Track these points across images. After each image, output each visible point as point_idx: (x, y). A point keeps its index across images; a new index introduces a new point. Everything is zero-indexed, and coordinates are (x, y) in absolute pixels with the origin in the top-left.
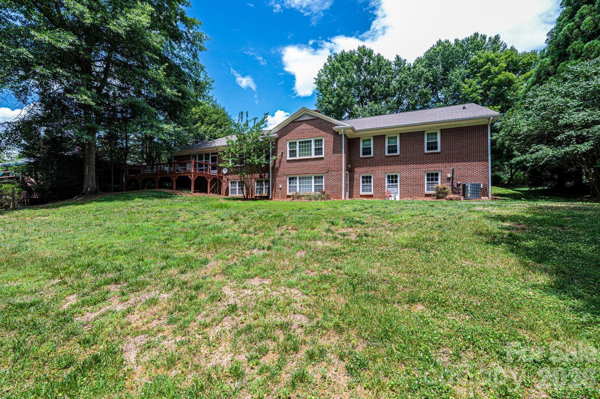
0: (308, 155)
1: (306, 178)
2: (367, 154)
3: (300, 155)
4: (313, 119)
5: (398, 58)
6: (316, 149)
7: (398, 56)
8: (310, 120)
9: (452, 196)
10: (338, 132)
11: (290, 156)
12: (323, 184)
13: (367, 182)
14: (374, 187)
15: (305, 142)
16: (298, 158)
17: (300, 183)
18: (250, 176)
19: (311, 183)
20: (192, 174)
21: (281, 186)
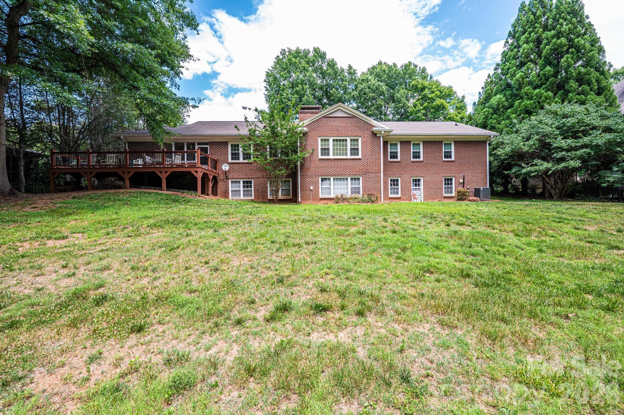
0: (343, 155)
1: (340, 179)
2: (394, 158)
3: (334, 155)
4: (349, 117)
5: (350, 67)
6: (351, 149)
7: (350, 65)
8: (346, 117)
9: (474, 198)
10: (376, 134)
11: (322, 155)
12: (361, 186)
13: (394, 185)
14: (401, 190)
15: (340, 140)
16: (331, 156)
17: (334, 184)
18: (259, 174)
19: (347, 184)
20: (198, 170)
21: (312, 188)
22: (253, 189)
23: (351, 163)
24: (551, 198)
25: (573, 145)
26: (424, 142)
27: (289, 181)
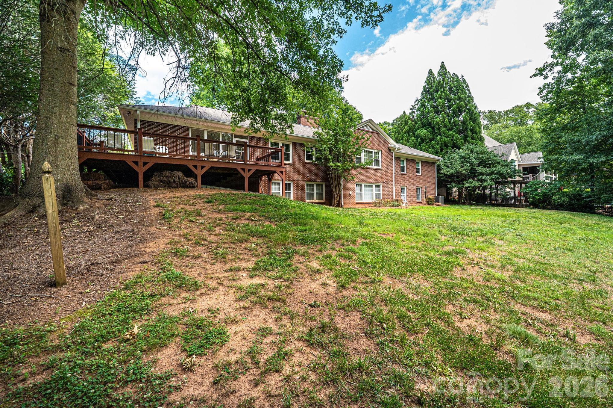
1: (370, 186)
4: (375, 133)
6: (375, 160)
8: (373, 132)
9: (438, 203)
10: (390, 150)
12: (381, 192)
15: (368, 151)
17: (364, 190)
18: (299, 177)
19: (372, 190)
20: (283, 170)
21: (351, 193)
22: (292, 191)
23: (376, 173)
24: (464, 204)
25: (489, 172)
26: (407, 160)
27: (322, 185)
